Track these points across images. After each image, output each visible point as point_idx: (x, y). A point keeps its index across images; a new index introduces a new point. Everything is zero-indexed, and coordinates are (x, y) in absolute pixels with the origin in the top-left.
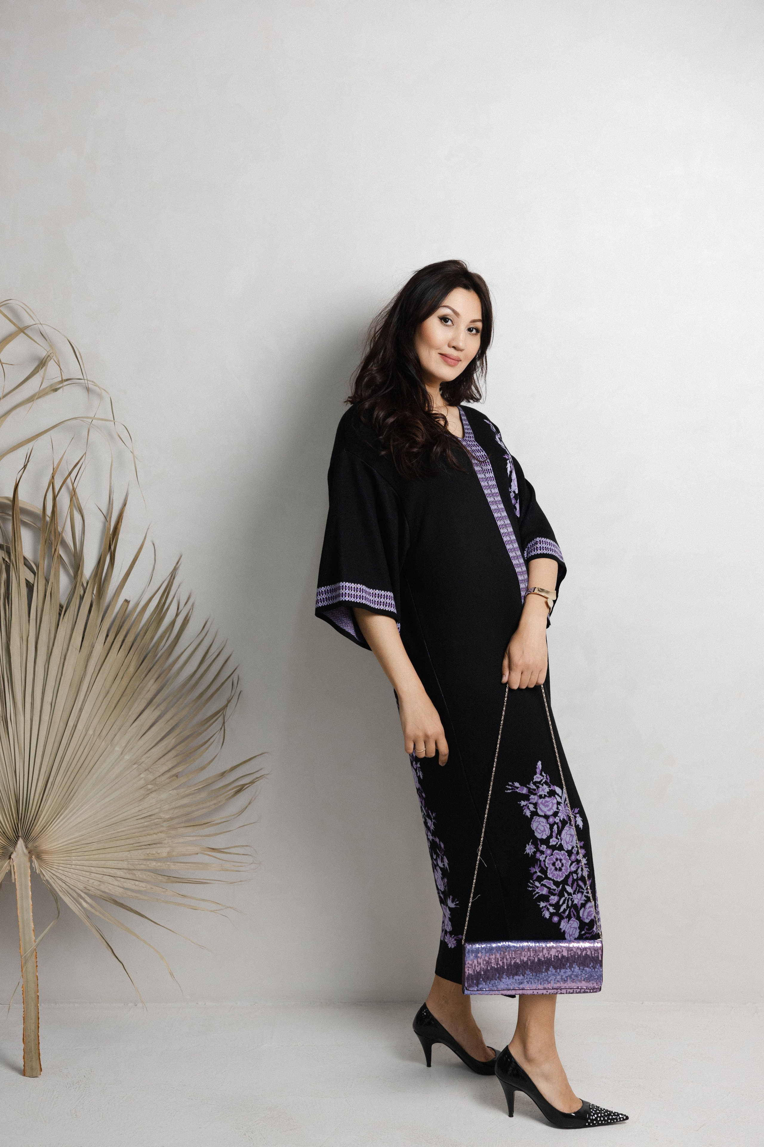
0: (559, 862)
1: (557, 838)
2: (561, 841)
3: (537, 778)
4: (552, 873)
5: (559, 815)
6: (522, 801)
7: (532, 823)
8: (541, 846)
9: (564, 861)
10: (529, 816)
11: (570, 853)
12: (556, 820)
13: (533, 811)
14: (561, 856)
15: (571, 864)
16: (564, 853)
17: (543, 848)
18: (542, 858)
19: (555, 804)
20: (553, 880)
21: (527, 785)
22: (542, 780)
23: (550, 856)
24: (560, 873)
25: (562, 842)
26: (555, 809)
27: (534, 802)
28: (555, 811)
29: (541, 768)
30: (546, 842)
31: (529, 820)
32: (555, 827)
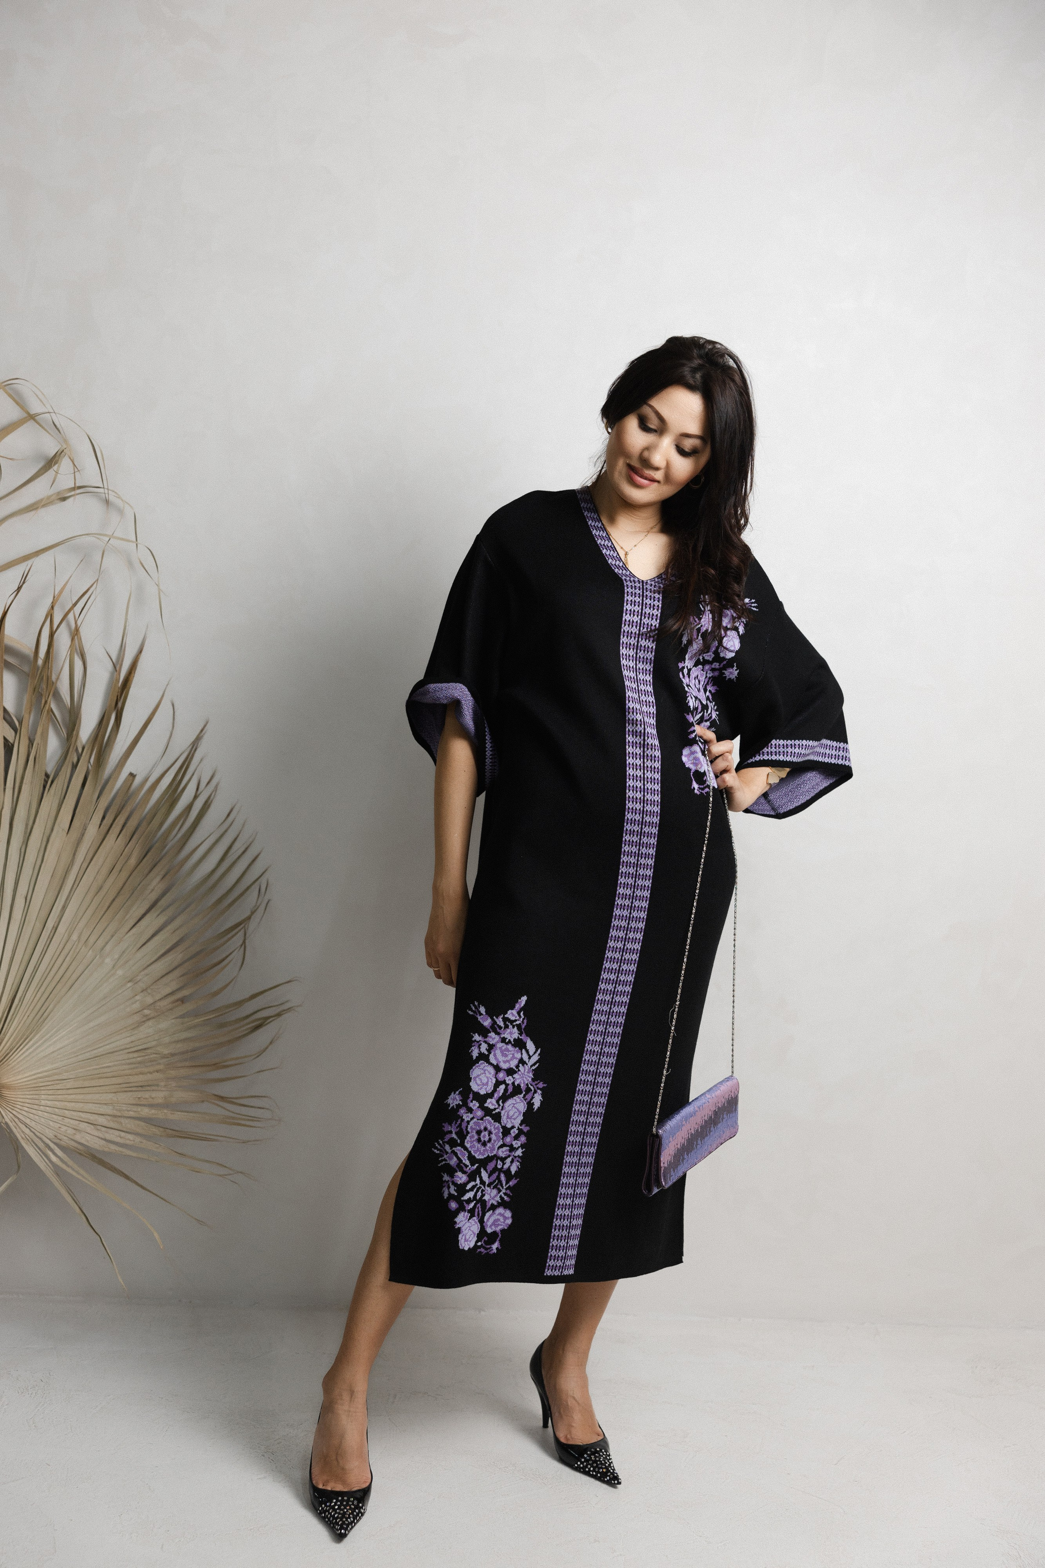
0: (486, 1133)
1: (498, 1102)
2: (502, 1110)
3: (512, 1014)
4: (471, 1142)
5: (515, 1076)
6: (476, 1034)
7: (474, 1067)
8: (472, 1102)
9: (493, 1137)
10: (474, 1058)
11: (506, 1131)
12: (507, 1079)
13: (484, 1054)
14: (492, 1127)
15: (501, 1147)
16: (498, 1126)
17: (474, 1105)
18: (467, 1117)
19: (516, 1058)
20: (469, 1153)
21: (494, 1017)
22: (516, 1021)
23: (478, 1120)
24: (483, 1148)
25: (503, 1113)
26: (513, 1064)
27: (491, 1043)
28: (511, 1067)
29: (522, 1005)
30: (482, 1099)
31: (474, 1063)
32: (502, 1087)
